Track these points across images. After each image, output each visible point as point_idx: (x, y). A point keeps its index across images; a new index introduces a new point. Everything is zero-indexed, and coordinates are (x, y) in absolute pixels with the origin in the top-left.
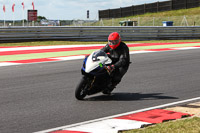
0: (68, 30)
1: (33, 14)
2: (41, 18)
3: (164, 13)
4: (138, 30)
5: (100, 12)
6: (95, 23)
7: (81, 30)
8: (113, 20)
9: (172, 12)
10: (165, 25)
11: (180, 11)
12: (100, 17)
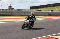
0: (21, 12)
1: (10, 7)
2: (13, 9)
3: (50, 8)
4: (42, 13)
5: (31, 7)
6: (29, 10)
7: (25, 12)
8: (35, 9)
9: (53, 7)
10: (50, 11)
11: (55, 7)
12: (31, 9)
